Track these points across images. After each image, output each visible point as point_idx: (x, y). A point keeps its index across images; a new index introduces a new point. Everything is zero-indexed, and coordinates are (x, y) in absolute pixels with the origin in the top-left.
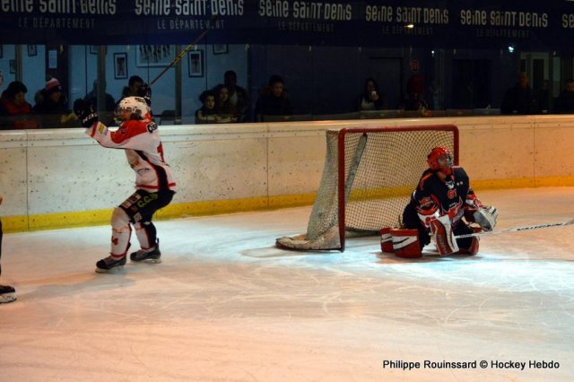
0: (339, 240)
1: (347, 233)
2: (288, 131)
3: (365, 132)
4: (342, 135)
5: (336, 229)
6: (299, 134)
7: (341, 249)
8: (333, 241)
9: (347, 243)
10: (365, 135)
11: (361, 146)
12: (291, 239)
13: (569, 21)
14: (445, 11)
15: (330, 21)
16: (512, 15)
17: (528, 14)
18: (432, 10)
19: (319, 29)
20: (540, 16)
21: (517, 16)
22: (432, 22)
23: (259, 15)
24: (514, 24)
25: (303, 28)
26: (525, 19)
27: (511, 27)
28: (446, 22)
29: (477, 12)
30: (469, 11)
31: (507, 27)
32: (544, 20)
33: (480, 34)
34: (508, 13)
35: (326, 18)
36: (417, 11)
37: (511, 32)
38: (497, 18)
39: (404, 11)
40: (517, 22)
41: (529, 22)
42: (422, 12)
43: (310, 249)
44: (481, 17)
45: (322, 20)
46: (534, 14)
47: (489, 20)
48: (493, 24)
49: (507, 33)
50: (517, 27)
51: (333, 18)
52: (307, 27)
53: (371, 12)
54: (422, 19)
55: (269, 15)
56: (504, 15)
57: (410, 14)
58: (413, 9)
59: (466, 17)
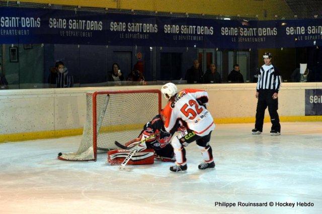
0: (93, 155)
1: (98, 151)
2: (66, 93)
3: (108, 94)
5: (91, 149)
6: (72, 95)
7: (95, 160)
8: (90, 156)
9: (98, 157)
11: (106, 101)
13: (225, 31)
14: (156, 25)
15: (90, 31)
16: (193, 28)
17: (202, 27)
18: (148, 25)
19: (84, 35)
20: (209, 28)
21: (196, 28)
22: (148, 31)
23: (49, 27)
24: (194, 33)
25: (74, 35)
26: (201, 30)
27: (193, 35)
28: (156, 31)
29: (174, 26)
30: (169, 26)
31: (190, 35)
32: (211, 31)
33: (175, 38)
34: (191, 26)
35: (88, 29)
36: (140, 26)
37: (193, 37)
38: (185, 30)
39: (132, 25)
40: (196, 32)
41: (203, 32)
42: (142, 26)
43: (77, 161)
44: (176, 29)
45: (85, 30)
46: (206, 27)
47: (180, 30)
48: (182, 33)
49: (190, 38)
50: (196, 34)
51: (92, 29)
52: (77, 34)
53: (113, 26)
54: (142, 30)
55: (55, 27)
56: (189, 28)
57: (135, 27)
58: (137, 24)
59: (167, 29)
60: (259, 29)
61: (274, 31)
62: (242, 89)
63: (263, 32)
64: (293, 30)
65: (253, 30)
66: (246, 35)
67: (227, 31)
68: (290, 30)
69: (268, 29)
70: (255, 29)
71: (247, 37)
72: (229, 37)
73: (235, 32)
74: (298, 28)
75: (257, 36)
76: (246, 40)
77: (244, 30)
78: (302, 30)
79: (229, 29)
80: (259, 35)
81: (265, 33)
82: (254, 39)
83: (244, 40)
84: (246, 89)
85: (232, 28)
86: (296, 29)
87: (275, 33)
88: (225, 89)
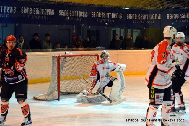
0: (57, 97)
1: (60, 94)
2: (32, 56)
3: (65, 57)
4: (59, 58)
5: (56, 92)
6: (36, 57)
7: (58, 100)
8: (55, 97)
9: (61, 97)
10: (65, 58)
11: (64, 62)
12: (39, 96)
13: (129, 16)
14: (86, 12)
15: (46, 15)
16: (109, 14)
17: (115, 14)
18: (82, 12)
19: (43, 18)
20: (119, 15)
21: (111, 14)
22: (82, 16)
23: (21, 13)
24: (110, 17)
25: (37, 18)
26: (114, 16)
27: (109, 18)
28: (87, 16)
29: (98, 13)
30: (95, 13)
31: (108, 18)
32: (120, 16)
33: (98, 20)
34: (108, 13)
35: (45, 14)
36: (77, 12)
37: (109, 20)
38: (104, 15)
39: (72, 12)
40: (111, 17)
41: (115, 17)
42: (78, 13)
43: (47, 100)
44: (99, 15)
45: (44, 15)
46: (117, 14)
47: (101, 16)
48: (103, 17)
49: (108, 20)
50: (111, 18)
51: (48, 14)
52: (38, 17)
53: (61, 12)
54: (78, 15)
55: (25, 13)
56: (107, 14)
57: (74, 13)
58: (76, 11)
59: (94, 14)
60: (150, 15)
61: (160, 17)
62: (140, 53)
63: (153, 17)
64: (171, 16)
65: (146, 16)
66: (142, 19)
67: (130, 16)
68: (169, 16)
69: (155, 15)
70: (147, 15)
71: (143, 20)
72: (131, 20)
73: (135, 17)
74: (174, 14)
75: (149, 20)
76: (142, 22)
77: (141, 16)
78: (177, 16)
79: (131, 15)
80: (150, 19)
81: (153, 18)
82: (147, 21)
83: (141, 22)
84: (142, 53)
85: (133, 15)
86: (173, 15)
87: (160, 18)
88: (129, 53)
